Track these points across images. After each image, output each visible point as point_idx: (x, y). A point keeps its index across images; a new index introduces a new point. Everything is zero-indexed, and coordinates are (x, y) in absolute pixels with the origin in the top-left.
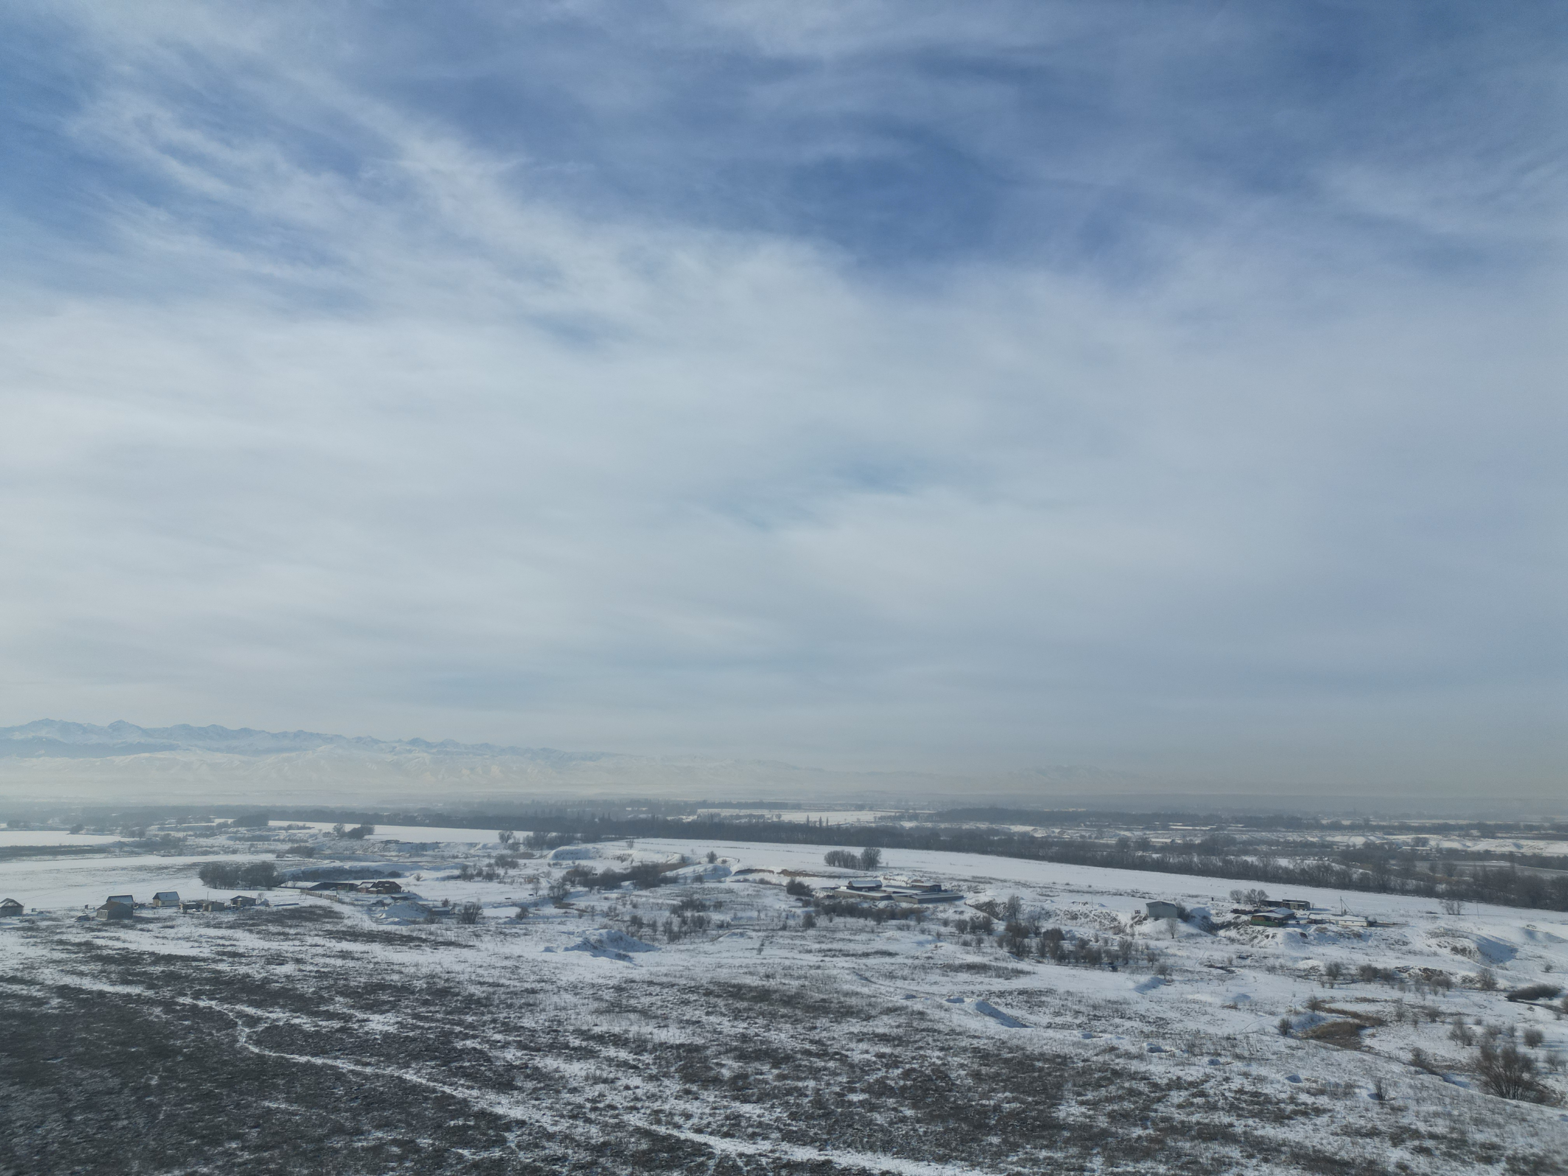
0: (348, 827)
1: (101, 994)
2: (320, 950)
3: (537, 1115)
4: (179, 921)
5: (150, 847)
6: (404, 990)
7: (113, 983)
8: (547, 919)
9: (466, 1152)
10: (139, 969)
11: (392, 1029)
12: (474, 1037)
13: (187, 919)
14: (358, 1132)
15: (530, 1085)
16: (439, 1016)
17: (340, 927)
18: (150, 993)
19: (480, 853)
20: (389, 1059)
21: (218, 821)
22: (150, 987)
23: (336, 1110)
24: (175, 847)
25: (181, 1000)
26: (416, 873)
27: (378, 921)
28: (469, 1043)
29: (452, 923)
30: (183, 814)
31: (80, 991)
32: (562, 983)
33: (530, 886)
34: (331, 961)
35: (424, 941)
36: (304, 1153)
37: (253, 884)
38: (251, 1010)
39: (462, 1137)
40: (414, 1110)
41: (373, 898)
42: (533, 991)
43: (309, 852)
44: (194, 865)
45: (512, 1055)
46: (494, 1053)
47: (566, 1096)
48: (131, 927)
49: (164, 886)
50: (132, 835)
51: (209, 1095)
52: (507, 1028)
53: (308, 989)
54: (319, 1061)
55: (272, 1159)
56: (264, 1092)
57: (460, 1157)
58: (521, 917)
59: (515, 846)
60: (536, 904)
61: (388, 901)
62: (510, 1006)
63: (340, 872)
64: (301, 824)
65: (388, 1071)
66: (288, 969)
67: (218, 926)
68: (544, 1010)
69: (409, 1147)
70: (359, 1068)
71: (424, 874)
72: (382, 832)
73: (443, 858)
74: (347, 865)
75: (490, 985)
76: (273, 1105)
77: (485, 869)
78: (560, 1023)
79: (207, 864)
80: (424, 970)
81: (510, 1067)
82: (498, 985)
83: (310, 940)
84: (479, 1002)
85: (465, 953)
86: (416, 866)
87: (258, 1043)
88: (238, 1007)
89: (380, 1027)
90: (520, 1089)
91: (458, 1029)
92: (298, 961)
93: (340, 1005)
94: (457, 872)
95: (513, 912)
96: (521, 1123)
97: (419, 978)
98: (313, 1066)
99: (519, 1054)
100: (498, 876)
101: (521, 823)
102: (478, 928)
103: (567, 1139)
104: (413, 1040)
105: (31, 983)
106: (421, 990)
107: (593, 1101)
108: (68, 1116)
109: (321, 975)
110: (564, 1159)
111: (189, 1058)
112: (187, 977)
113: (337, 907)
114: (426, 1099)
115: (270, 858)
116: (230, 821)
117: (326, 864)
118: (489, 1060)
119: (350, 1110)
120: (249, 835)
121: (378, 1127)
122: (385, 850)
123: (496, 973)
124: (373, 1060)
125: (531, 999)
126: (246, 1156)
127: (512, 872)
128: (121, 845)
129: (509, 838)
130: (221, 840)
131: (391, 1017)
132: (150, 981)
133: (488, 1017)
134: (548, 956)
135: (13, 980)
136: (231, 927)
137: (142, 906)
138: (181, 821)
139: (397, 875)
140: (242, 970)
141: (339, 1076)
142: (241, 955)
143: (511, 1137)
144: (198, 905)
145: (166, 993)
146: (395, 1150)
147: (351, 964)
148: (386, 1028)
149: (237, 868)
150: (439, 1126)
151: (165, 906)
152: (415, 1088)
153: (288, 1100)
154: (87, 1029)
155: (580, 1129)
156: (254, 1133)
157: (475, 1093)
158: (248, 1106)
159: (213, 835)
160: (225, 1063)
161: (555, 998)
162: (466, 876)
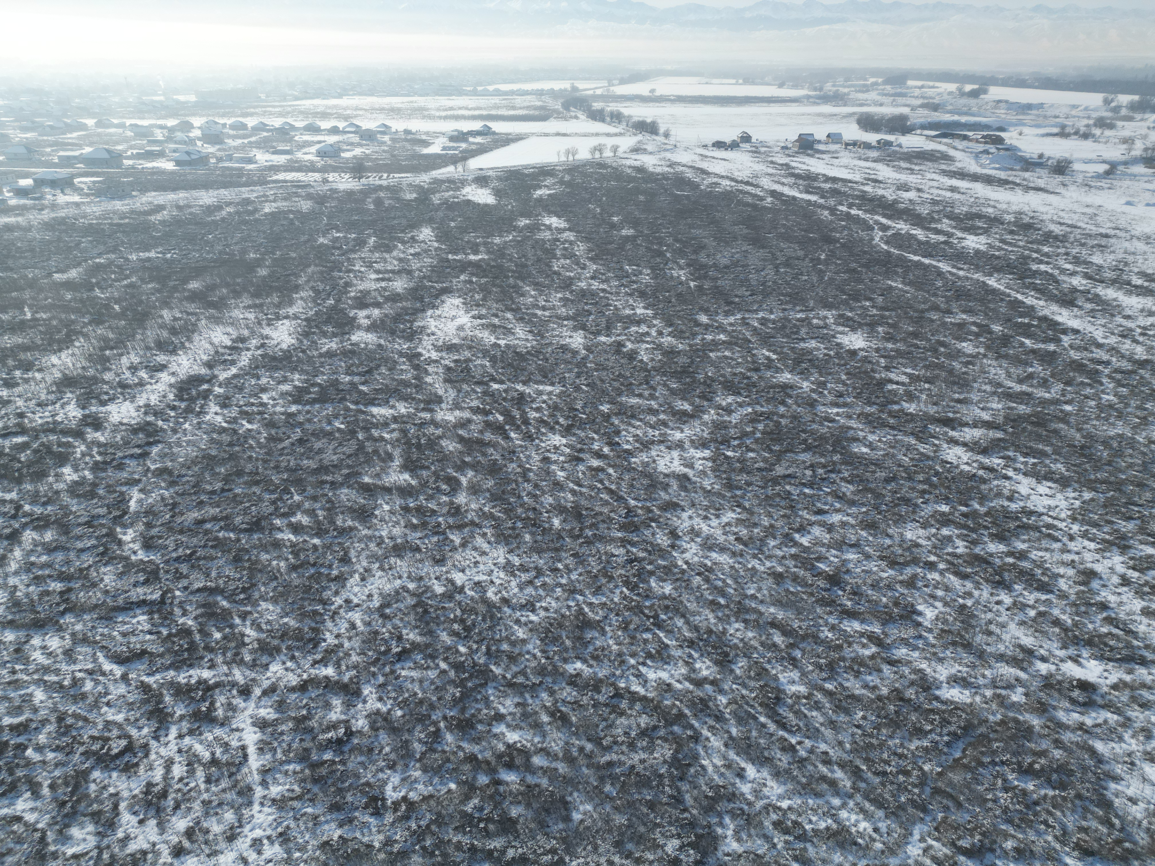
0: (968, 88)
1: (794, 198)
2: (935, 184)
3: (1090, 328)
4: (841, 154)
5: (825, 99)
6: (995, 221)
7: (801, 192)
8: (1134, 177)
9: (1027, 342)
10: (816, 184)
11: (983, 248)
12: (1048, 263)
13: (847, 153)
14: (949, 312)
15: (1089, 306)
16: (1021, 243)
17: (952, 168)
18: (822, 201)
19: (1081, 114)
20: (977, 268)
21: (872, 80)
22: (822, 197)
23: (935, 295)
24: (842, 99)
25: (840, 208)
26: (1019, 129)
27: (982, 166)
28: (1043, 267)
29: (1043, 172)
30: (848, 74)
31: (782, 194)
32: (1137, 233)
33: (1125, 146)
34: (943, 193)
35: (1018, 185)
36: (911, 318)
37: (892, 130)
38: (884, 221)
39: (1026, 331)
40: (992, 306)
41: (981, 147)
42: (1107, 236)
43: (935, 108)
44: (854, 114)
45: (1077, 282)
46: (1062, 278)
47: (1119, 320)
48: (812, 156)
49: (834, 128)
50: (815, 89)
51: (854, 270)
52: (1077, 261)
53: (924, 210)
54: (926, 261)
55: (890, 317)
56: (889, 274)
57: (1022, 344)
58: (1108, 173)
59: (1116, 110)
60: (1126, 163)
61: (993, 150)
62: (1083, 245)
63: (957, 125)
64: (931, 84)
65: (976, 276)
66: (912, 195)
67: (866, 160)
68: (1113, 252)
69: (984, 329)
70: (954, 271)
71: (1026, 130)
72: (995, 92)
73: (1045, 117)
74: (963, 119)
75: (1069, 226)
76: (894, 284)
77: (1083, 129)
78: (1126, 264)
79: (862, 114)
80: (1014, 208)
81: (1074, 290)
82: (1076, 227)
83: (929, 176)
84: (1056, 238)
85: (1051, 198)
86: (1020, 123)
87: (887, 243)
88: (876, 217)
89: (973, 245)
90: (1080, 308)
91: (1035, 255)
92: (919, 190)
93: (945, 225)
94: (1056, 130)
95: (1102, 168)
96: (1076, 332)
97: (1009, 213)
98: (922, 264)
99: (1084, 282)
100: (1094, 136)
101: (1126, 87)
102: (1066, 179)
103: (1113, 350)
104: (998, 258)
105: (757, 186)
106: (1009, 223)
107: (1144, 328)
108: (777, 267)
109: (934, 202)
110: (1107, 363)
111: (843, 245)
112: (845, 193)
113: (952, 152)
114: (1002, 300)
115: (906, 110)
116: (880, 80)
117: (947, 118)
118: (1057, 282)
119: (945, 297)
120: (892, 91)
121: (964, 312)
122: (996, 108)
123: (1076, 217)
124: (966, 267)
125: (1104, 241)
126: (875, 311)
127: (1108, 133)
128: (808, 97)
129: (1112, 101)
130: (873, 95)
131: (983, 239)
132: (822, 194)
133: (1062, 250)
134: (1128, 209)
135: (747, 183)
136: (875, 161)
137: (819, 142)
138: (847, 80)
139: (1002, 129)
140: (880, 192)
141: (940, 274)
142: (880, 182)
143: (1066, 340)
144: (854, 144)
145: (832, 202)
146: (974, 328)
147: (957, 196)
148: (978, 246)
149: (882, 118)
150: (1009, 320)
151: (834, 143)
152: (994, 291)
153: (903, 283)
154: (786, 219)
155: (1127, 346)
156: (881, 299)
157: (1042, 303)
158: (878, 282)
159: (867, 91)
160: (865, 252)
161: (1127, 244)
162: (1063, 134)
